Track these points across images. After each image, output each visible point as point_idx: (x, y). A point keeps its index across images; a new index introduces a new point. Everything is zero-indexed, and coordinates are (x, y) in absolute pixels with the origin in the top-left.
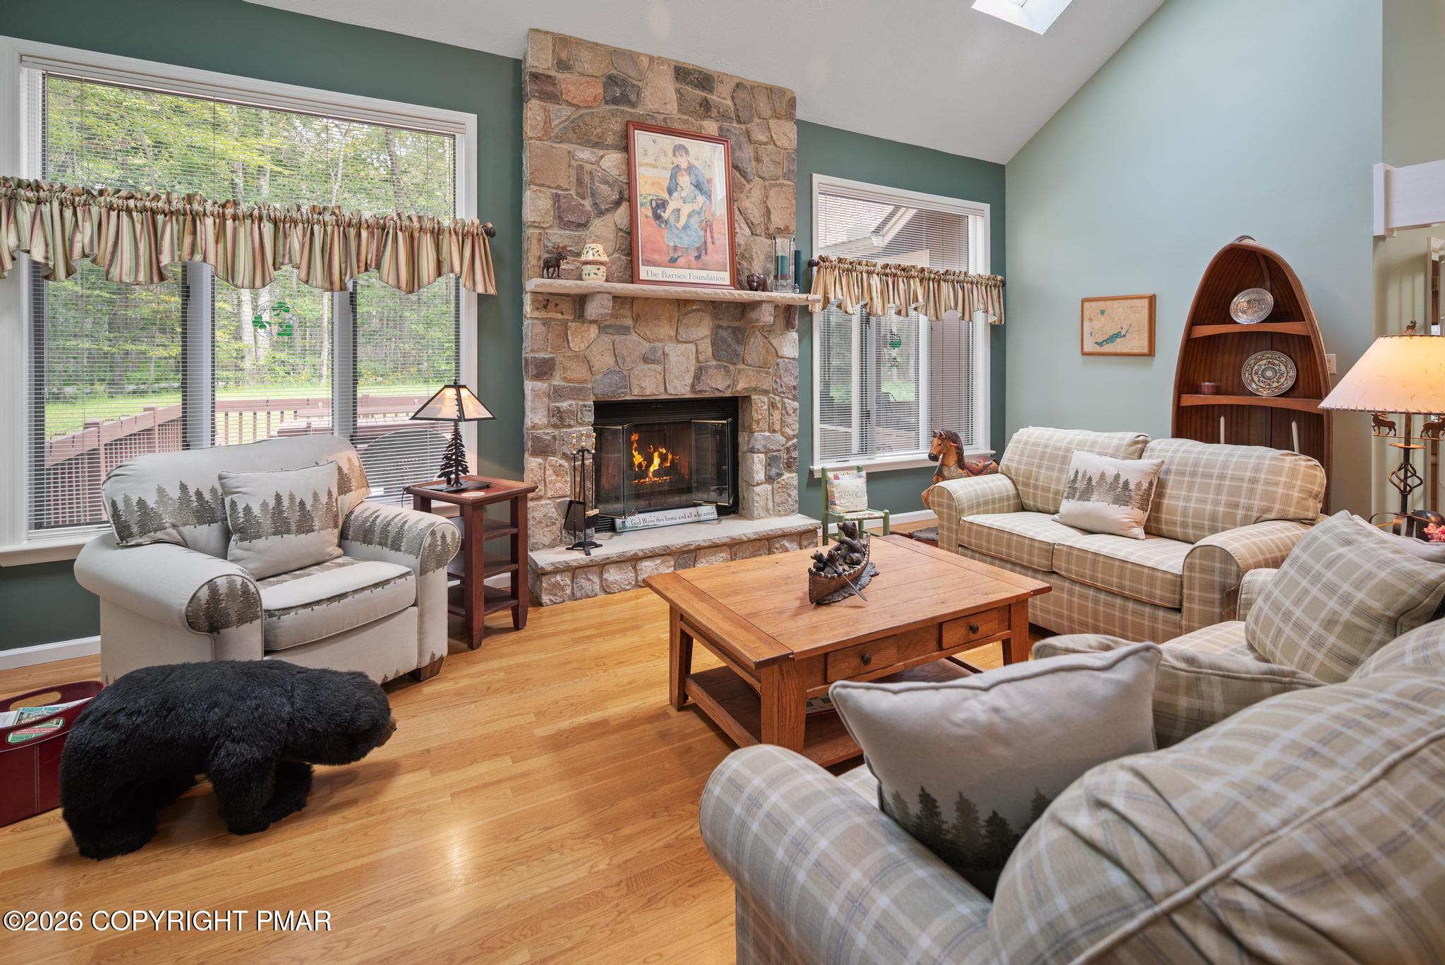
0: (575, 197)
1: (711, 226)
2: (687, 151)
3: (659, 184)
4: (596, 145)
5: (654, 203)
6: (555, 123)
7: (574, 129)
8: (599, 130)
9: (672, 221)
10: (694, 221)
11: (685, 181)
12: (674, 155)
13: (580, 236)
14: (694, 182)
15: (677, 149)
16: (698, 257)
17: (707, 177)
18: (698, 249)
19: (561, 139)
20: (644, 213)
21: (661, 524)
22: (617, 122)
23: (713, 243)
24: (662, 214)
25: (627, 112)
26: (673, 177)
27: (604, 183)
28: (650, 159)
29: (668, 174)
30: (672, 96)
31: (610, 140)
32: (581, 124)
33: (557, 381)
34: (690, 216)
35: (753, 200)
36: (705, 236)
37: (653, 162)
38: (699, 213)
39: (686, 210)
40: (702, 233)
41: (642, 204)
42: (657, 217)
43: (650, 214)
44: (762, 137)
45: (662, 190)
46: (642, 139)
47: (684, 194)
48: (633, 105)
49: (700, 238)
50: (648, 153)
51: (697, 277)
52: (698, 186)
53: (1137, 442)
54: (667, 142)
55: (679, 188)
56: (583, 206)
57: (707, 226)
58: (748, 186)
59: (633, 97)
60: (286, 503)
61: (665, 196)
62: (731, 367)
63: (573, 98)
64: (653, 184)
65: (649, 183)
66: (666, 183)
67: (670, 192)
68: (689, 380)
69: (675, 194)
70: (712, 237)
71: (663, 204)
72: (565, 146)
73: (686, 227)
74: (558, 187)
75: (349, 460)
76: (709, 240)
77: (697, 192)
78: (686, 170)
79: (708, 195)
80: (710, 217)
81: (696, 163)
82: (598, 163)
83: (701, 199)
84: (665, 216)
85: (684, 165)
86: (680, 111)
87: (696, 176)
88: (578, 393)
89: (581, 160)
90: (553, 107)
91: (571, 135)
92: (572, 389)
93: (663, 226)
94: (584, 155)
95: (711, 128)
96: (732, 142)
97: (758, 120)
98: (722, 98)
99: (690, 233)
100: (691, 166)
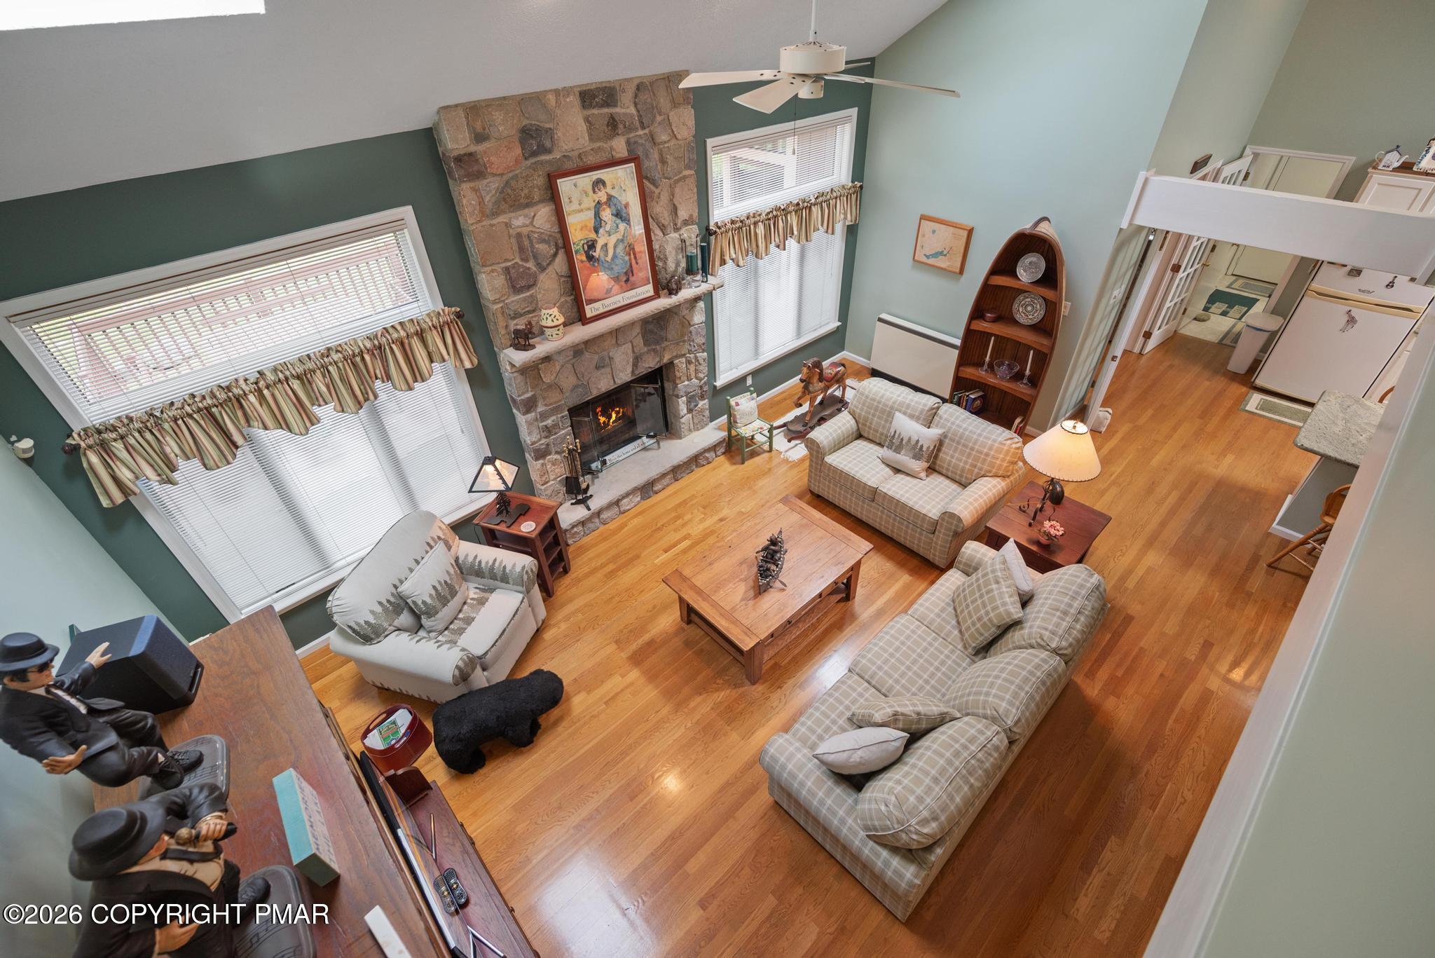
0: (521, 263)
1: (633, 249)
2: (604, 183)
3: (586, 226)
4: (527, 206)
5: (586, 247)
6: (487, 199)
7: (504, 200)
8: (526, 191)
9: (602, 258)
10: (621, 247)
11: (607, 214)
12: (594, 192)
13: (532, 296)
14: (615, 212)
15: (599, 183)
16: (627, 281)
17: (624, 202)
18: (626, 273)
19: (495, 214)
20: (580, 258)
21: (621, 459)
22: (539, 176)
23: (637, 263)
24: (594, 254)
25: (547, 162)
26: (597, 215)
27: (541, 243)
28: (575, 206)
29: (591, 214)
30: (582, 127)
31: (536, 198)
32: (509, 191)
33: (541, 408)
34: (615, 247)
35: (662, 202)
36: (630, 259)
37: (577, 207)
38: (622, 241)
39: (612, 240)
40: (627, 258)
41: (576, 252)
42: (590, 258)
43: (584, 258)
44: (664, 138)
45: (590, 231)
46: (564, 185)
47: (608, 228)
48: (549, 151)
49: (626, 263)
50: (573, 199)
51: (628, 298)
52: (618, 215)
53: (934, 409)
54: (585, 180)
55: (603, 223)
56: (529, 268)
57: (631, 250)
58: (657, 191)
59: (548, 144)
60: (439, 588)
61: (593, 236)
62: (658, 347)
63: (497, 169)
64: (581, 229)
65: (578, 224)
66: (591, 224)
67: (596, 231)
68: (629, 368)
69: (601, 231)
70: (635, 258)
71: (592, 245)
72: (502, 219)
73: (615, 257)
74: (506, 260)
76: (633, 261)
77: (618, 221)
78: (606, 203)
79: (626, 220)
80: (631, 241)
81: (613, 193)
82: (532, 223)
83: (622, 226)
84: (596, 254)
85: (604, 199)
86: (591, 140)
87: (615, 205)
88: (556, 410)
89: (519, 227)
90: (481, 184)
91: (504, 206)
92: (551, 409)
93: (596, 264)
94: (519, 221)
95: (619, 146)
96: (640, 153)
97: (659, 118)
98: (626, 108)
99: (618, 261)
100: (610, 197)
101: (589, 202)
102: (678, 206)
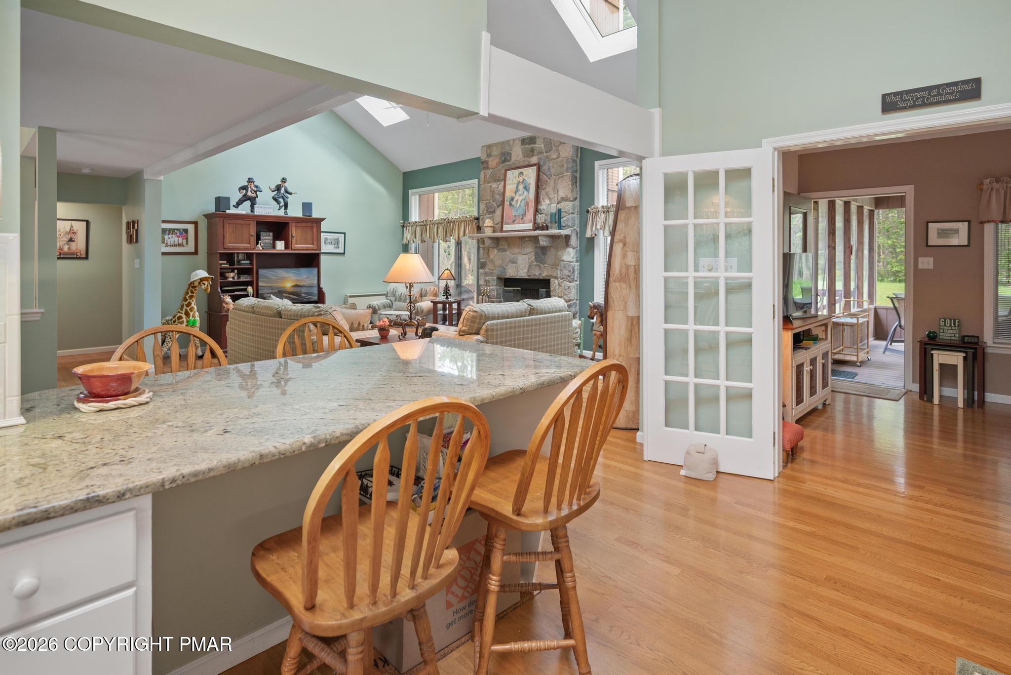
0: (492, 202)
4: (497, 181)
6: (488, 176)
7: (492, 178)
8: (498, 175)
9: (515, 205)
10: (523, 203)
12: (518, 177)
13: (492, 216)
14: (524, 186)
15: (522, 173)
16: (522, 219)
17: (529, 183)
18: (522, 215)
19: (489, 182)
22: (503, 170)
25: (506, 165)
26: (517, 187)
27: (498, 196)
28: (511, 182)
29: (515, 186)
30: (520, 151)
31: (501, 178)
32: (494, 175)
33: (486, 269)
34: (521, 202)
35: (550, 187)
36: (526, 209)
38: (524, 200)
39: (521, 198)
40: (524, 208)
42: (511, 204)
44: (554, 156)
46: (509, 174)
47: (520, 193)
48: (508, 162)
49: (524, 210)
50: (510, 179)
51: (521, 227)
52: (525, 188)
55: (519, 191)
56: (493, 205)
57: (527, 204)
58: (549, 181)
59: (509, 158)
61: (514, 195)
62: (542, 265)
63: (492, 166)
66: (514, 190)
67: (515, 194)
68: (525, 270)
69: (517, 194)
71: (512, 199)
72: (490, 184)
73: (520, 206)
74: (487, 199)
75: (430, 289)
77: (525, 191)
78: (522, 183)
79: (528, 191)
80: (528, 201)
81: (525, 178)
82: (497, 188)
83: (526, 193)
84: (513, 204)
85: (521, 181)
86: (524, 156)
87: (525, 184)
89: (493, 188)
90: (487, 170)
91: (491, 180)
92: (490, 272)
93: (512, 208)
94: (494, 185)
95: (534, 160)
96: (541, 163)
97: (554, 148)
98: (540, 145)
99: (521, 209)
100: (524, 180)
102: (559, 190)
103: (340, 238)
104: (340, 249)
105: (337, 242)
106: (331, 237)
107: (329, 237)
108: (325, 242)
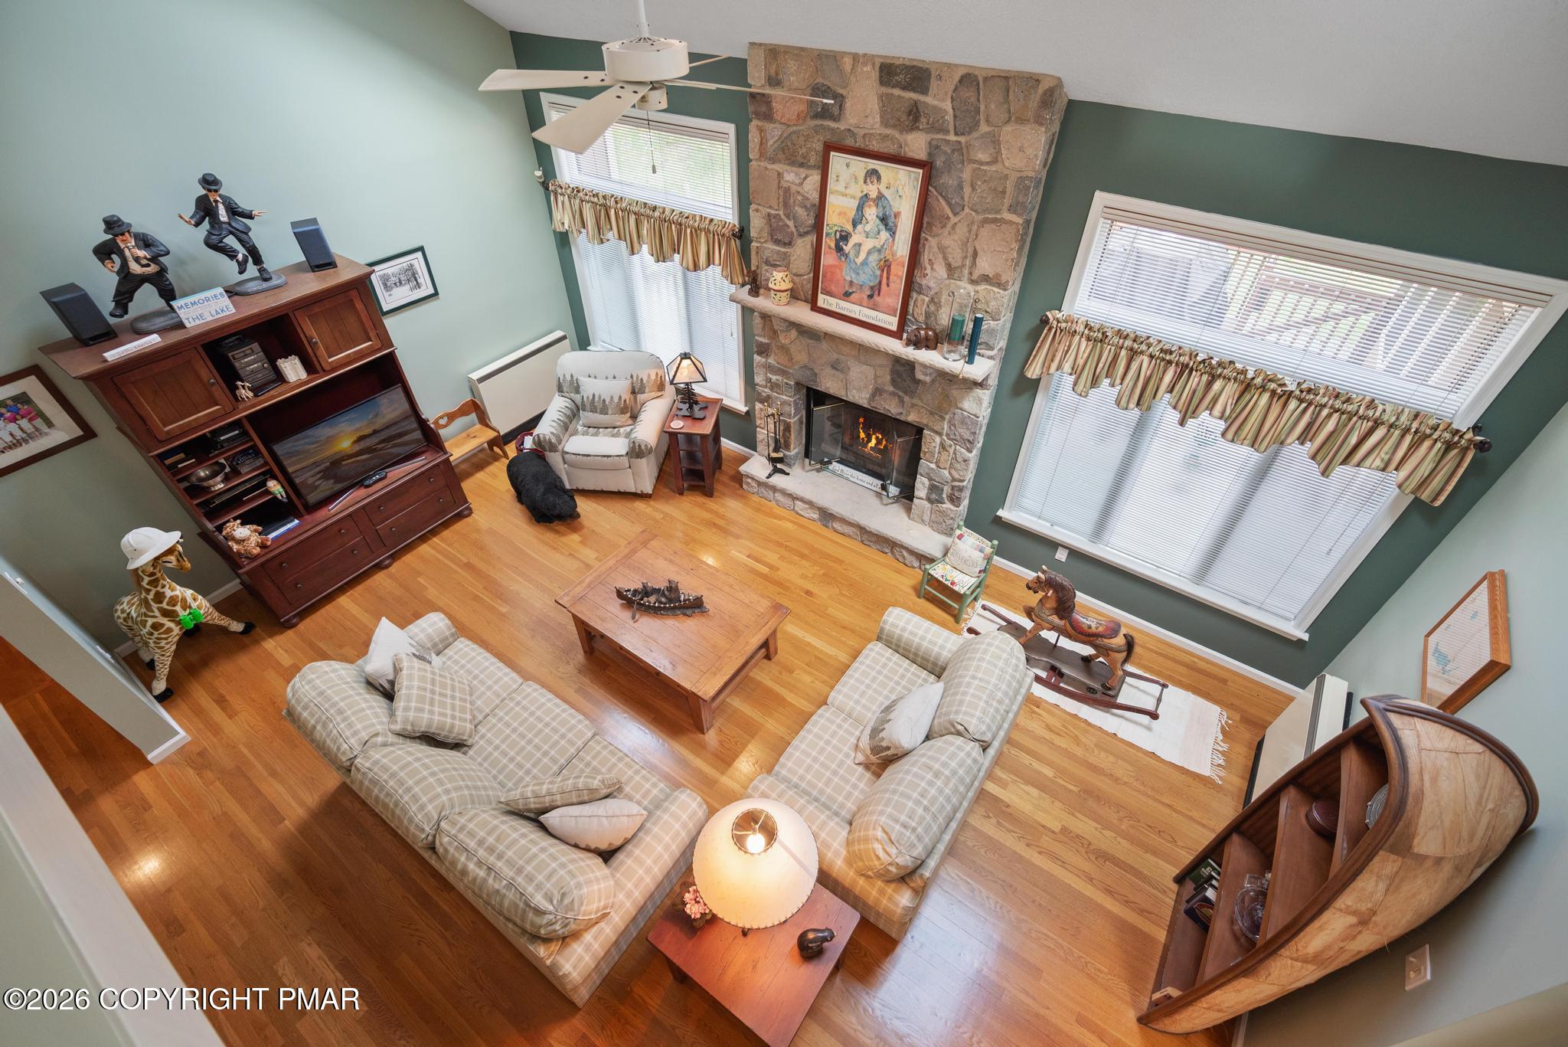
0: (783, 217)
1: (889, 266)
2: (879, 178)
3: (845, 214)
4: (802, 165)
5: (838, 234)
6: (771, 142)
7: (783, 150)
8: (804, 150)
9: (852, 256)
10: (874, 257)
11: (871, 213)
12: (865, 182)
13: (785, 253)
14: (881, 215)
15: (873, 174)
16: (871, 297)
17: (895, 210)
18: (872, 288)
19: (773, 161)
20: (828, 243)
22: (819, 140)
23: (888, 285)
24: (844, 247)
25: (833, 130)
26: (860, 208)
27: (802, 207)
28: (841, 187)
29: (854, 204)
30: (873, 104)
31: (812, 162)
32: (789, 144)
33: (771, 360)
34: (869, 253)
35: (956, 237)
36: (881, 276)
37: (843, 190)
38: (879, 251)
39: (868, 244)
40: (878, 272)
41: (827, 235)
42: (839, 249)
43: (833, 245)
44: (982, 156)
45: (848, 221)
46: (837, 160)
47: (868, 228)
48: (836, 119)
49: (876, 277)
50: (840, 179)
51: (866, 316)
52: (884, 220)
54: (861, 165)
55: (864, 221)
56: (788, 226)
57: (886, 266)
58: (954, 220)
59: (836, 110)
61: (849, 227)
62: (906, 398)
63: (782, 117)
64: (840, 214)
65: (839, 208)
66: (852, 214)
67: (855, 225)
68: (867, 394)
69: (859, 227)
70: (888, 278)
71: (845, 237)
72: (777, 167)
73: (865, 263)
74: (770, 207)
76: (884, 281)
77: (882, 227)
78: (874, 200)
79: (892, 232)
80: (889, 257)
81: (885, 192)
82: (801, 184)
83: (884, 235)
84: (847, 249)
85: (873, 195)
86: (885, 123)
87: (884, 208)
88: (783, 373)
89: (788, 182)
90: (768, 126)
91: (781, 156)
92: (781, 370)
93: (843, 259)
94: (790, 176)
95: (917, 144)
96: (939, 163)
97: (984, 128)
98: (939, 100)
99: (867, 270)
100: (880, 196)
101: (857, 189)
102: (980, 253)
103: (415, 263)
104: (423, 287)
105: (412, 276)
106: (395, 270)
107: (390, 271)
108: (385, 285)
